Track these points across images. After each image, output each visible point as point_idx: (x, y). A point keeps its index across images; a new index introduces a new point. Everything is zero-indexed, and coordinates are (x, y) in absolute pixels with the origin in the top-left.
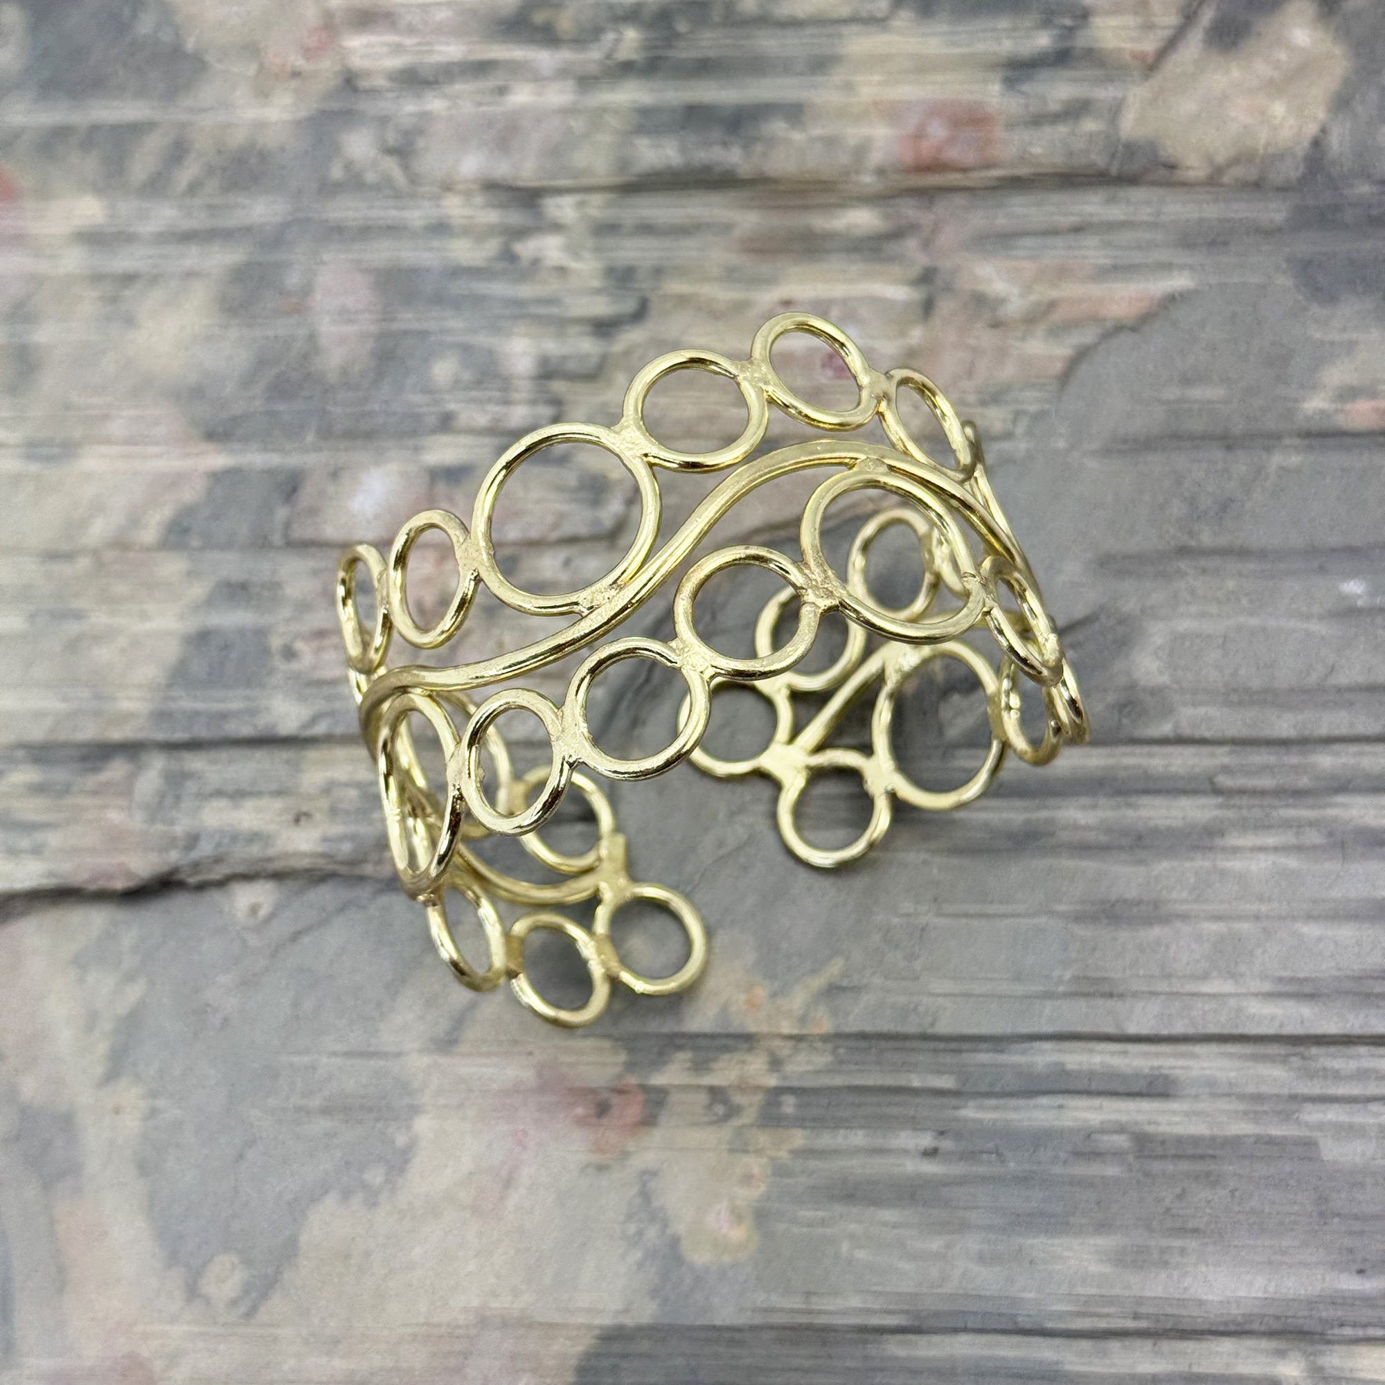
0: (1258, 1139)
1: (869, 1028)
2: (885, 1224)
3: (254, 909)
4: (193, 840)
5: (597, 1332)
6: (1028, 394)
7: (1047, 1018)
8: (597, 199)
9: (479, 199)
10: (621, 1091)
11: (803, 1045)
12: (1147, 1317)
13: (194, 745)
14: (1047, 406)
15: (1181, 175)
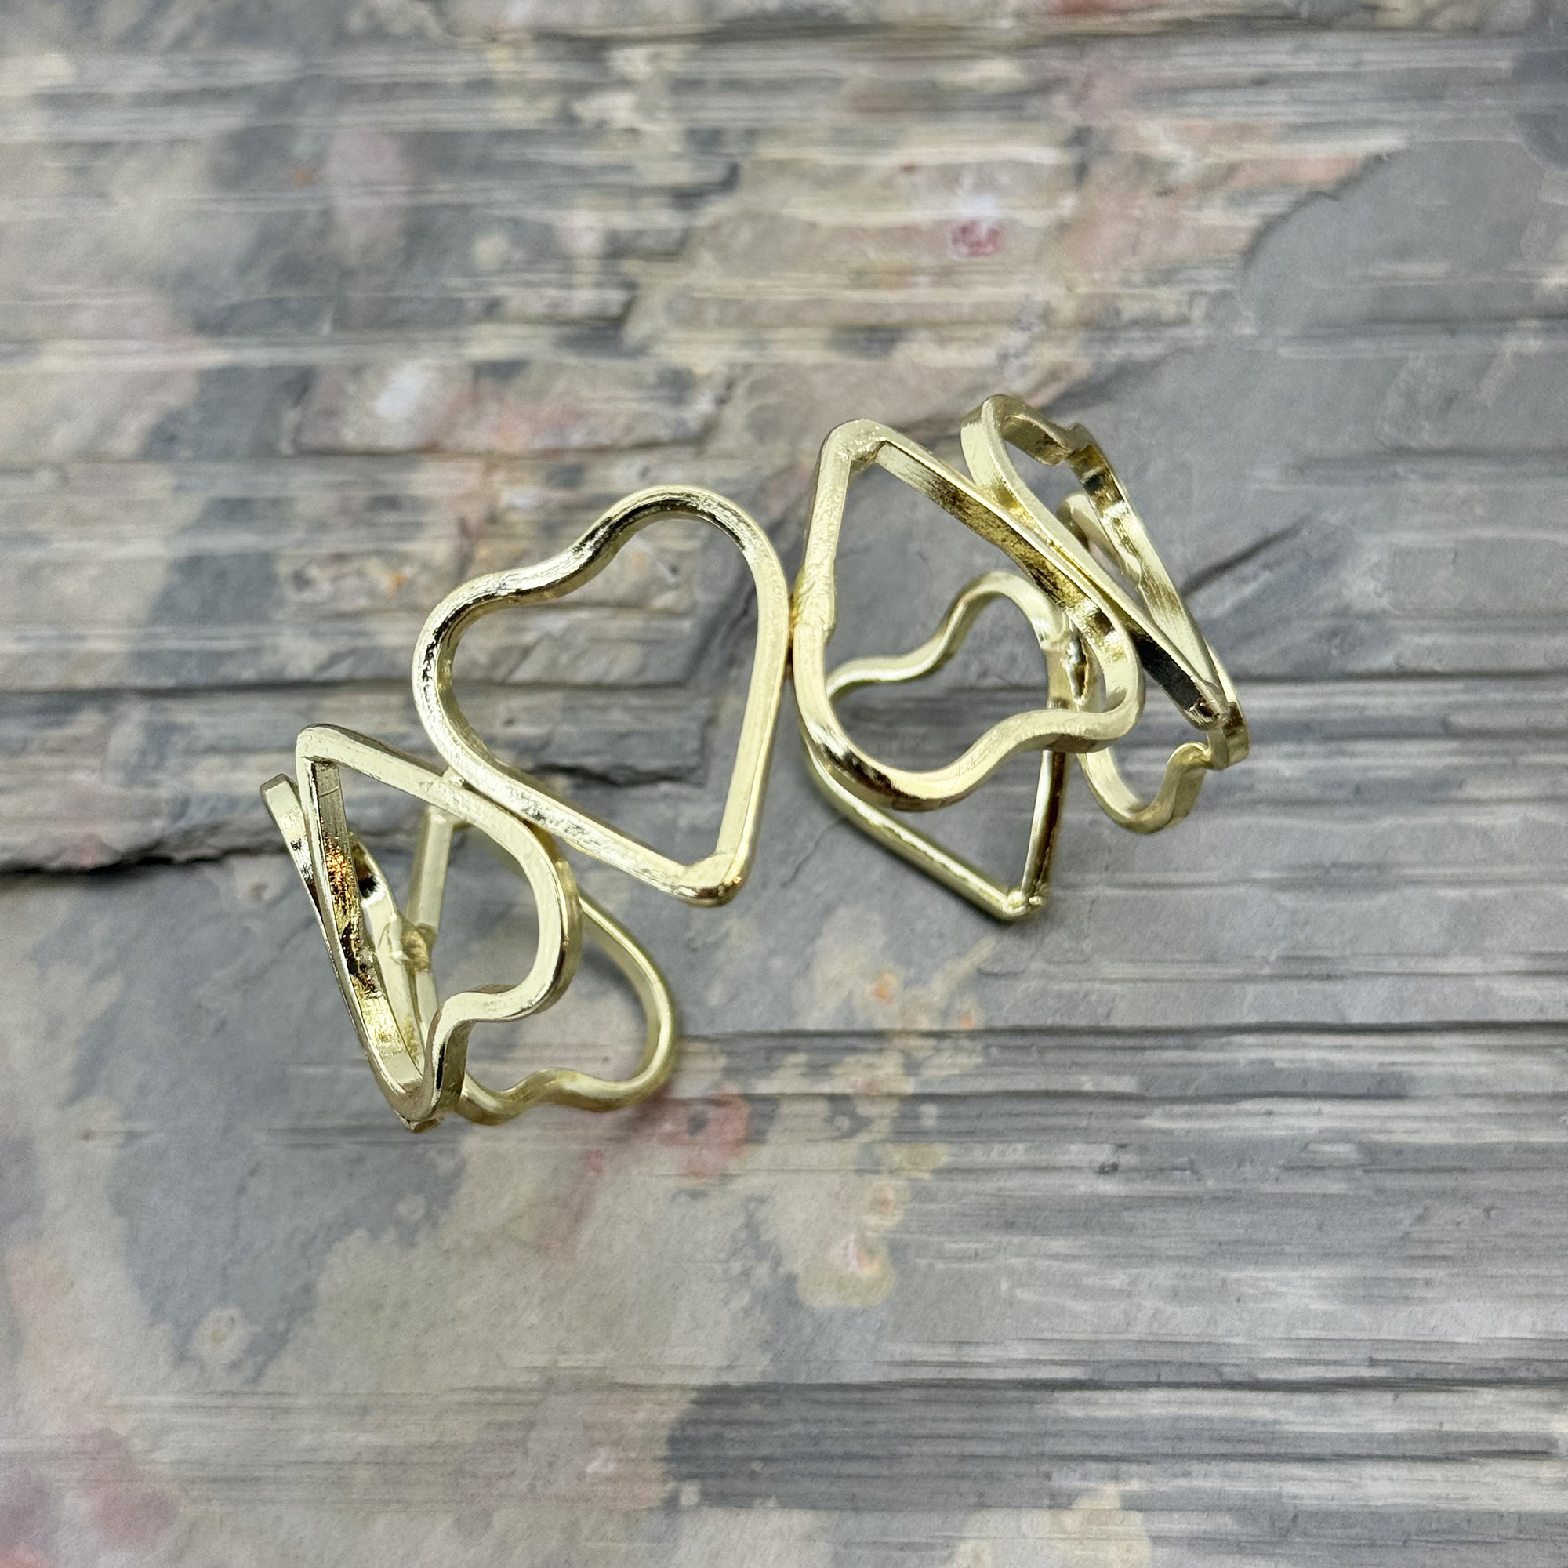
0: (1519, 1148)
1: (1026, 1023)
2: (1055, 1257)
3: (258, 890)
4: (182, 806)
5: (694, 1395)
6: (1209, 273)
7: (1247, 1007)
8: (673, 51)
9: (530, 52)
10: (718, 1102)
11: (947, 1044)
12: (1387, 1362)
13: (184, 692)
14: (1228, 286)
15: (1384, 19)
